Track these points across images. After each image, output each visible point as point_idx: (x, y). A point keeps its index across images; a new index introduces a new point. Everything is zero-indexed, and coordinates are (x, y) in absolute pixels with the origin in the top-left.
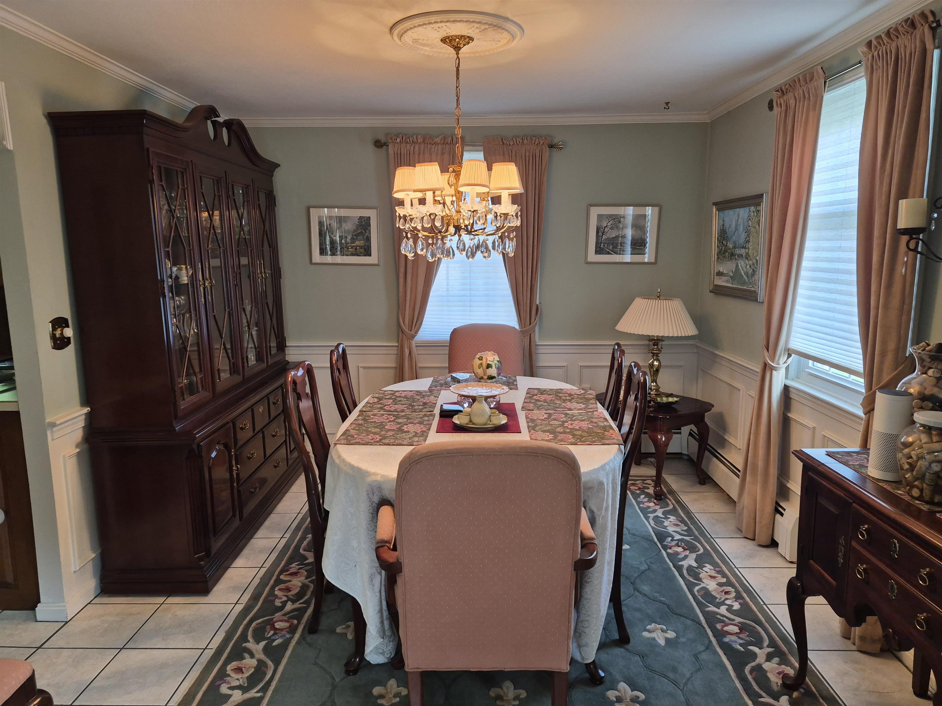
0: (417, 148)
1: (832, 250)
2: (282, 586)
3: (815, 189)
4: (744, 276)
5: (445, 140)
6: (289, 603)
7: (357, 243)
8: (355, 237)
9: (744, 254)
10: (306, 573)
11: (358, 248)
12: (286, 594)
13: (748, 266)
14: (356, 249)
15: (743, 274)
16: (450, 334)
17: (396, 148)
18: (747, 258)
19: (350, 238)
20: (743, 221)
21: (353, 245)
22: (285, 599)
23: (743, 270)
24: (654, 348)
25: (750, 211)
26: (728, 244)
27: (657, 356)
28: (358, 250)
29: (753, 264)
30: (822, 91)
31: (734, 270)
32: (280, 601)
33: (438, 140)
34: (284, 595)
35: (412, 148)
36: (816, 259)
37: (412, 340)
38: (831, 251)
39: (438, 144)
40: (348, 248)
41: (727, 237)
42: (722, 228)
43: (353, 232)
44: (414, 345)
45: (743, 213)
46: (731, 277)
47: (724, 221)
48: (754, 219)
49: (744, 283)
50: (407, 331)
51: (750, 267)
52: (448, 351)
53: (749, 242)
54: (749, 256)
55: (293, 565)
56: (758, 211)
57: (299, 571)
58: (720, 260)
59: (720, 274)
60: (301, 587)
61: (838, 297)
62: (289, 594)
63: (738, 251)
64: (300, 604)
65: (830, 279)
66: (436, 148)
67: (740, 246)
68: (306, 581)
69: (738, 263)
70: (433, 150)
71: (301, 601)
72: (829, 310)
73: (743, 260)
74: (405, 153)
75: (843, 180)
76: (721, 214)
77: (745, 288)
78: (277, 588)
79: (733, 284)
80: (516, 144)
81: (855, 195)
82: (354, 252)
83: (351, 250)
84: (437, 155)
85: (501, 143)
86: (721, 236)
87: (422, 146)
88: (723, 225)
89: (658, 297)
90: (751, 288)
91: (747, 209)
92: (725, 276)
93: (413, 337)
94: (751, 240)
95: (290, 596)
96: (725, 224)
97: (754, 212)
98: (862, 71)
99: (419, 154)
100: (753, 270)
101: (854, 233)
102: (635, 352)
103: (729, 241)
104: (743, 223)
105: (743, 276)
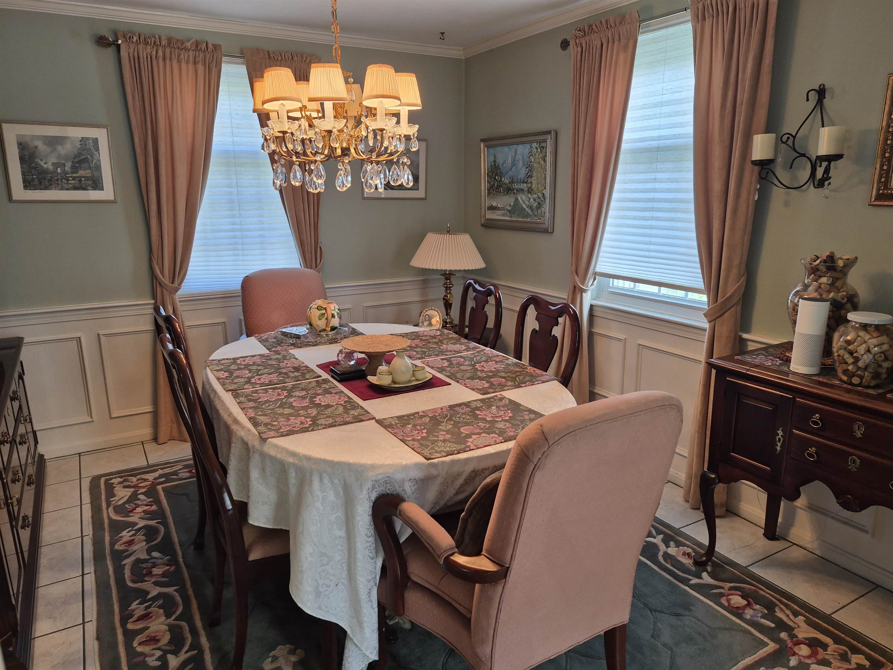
0: (160, 53)
1: (647, 181)
2: (140, 638)
3: (628, 125)
4: (527, 209)
5: (197, 46)
6: (170, 657)
7: (81, 173)
8: (77, 165)
9: (526, 189)
10: (162, 611)
11: (83, 179)
12: (155, 647)
13: (532, 200)
14: (80, 181)
15: (525, 207)
16: (241, 282)
17: (132, 50)
18: (529, 192)
19: (70, 166)
20: (523, 157)
21: (74, 175)
22: (158, 653)
23: (525, 203)
24: (447, 282)
25: (531, 148)
26: (503, 179)
27: (450, 290)
28: (83, 182)
29: (540, 198)
30: (637, 32)
31: (512, 204)
32: (154, 658)
33: (188, 45)
34: (153, 649)
35: (154, 53)
36: (625, 191)
37: (175, 294)
38: (644, 182)
39: (189, 50)
40: (68, 180)
41: (500, 172)
42: (493, 164)
43: (74, 158)
44: (178, 300)
45: (523, 150)
46: (509, 211)
47: (495, 157)
48: (537, 155)
49: (527, 216)
50: (168, 283)
51: (535, 200)
52: (241, 302)
53: (531, 177)
54: (532, 190)
55: (134, 605)
56: (543, 147)
57: (149, 610)
58: (491, 195)
59: (492, 208)
60: (169, 630)
61: (654, 223)
62: (159, 645)
63: (516, 186)
64: (186, 652)
65: (642, 208)
66: (186, 55)
67: (519, 181)
68: (171, 620)
69: (517, 197)
70: (182, 56)
71: (186, 648)
72: (644, 235)
73: (524, 195)
74: (145, 57)
75: (657, 118)
76: (492, 151)
77: (528, 220)
78: (135, 644)
79: (511, 217)
80: (284, 60)
81: (690, 130)
82: (77, 185)
83: (72, 182)
84: (187, 63)
85: (267, 57)
86: (492, 171)
87: (168, 50)
88: (495, 161)
89: (448, 232)
90: (537, 220)
91: (528, 146)
92: (501, 210)
93: (177, 290)
94: (534, 175)
95: (164, 648)
96: (497, 160)
97: (537, 148)
98: (688, 15)
99: (164, 59)
100: (539, 203)
101: (690, 165)
102: (414, 288)
103: (504, 177)
104: (523, 159)
105: (525, 209)
